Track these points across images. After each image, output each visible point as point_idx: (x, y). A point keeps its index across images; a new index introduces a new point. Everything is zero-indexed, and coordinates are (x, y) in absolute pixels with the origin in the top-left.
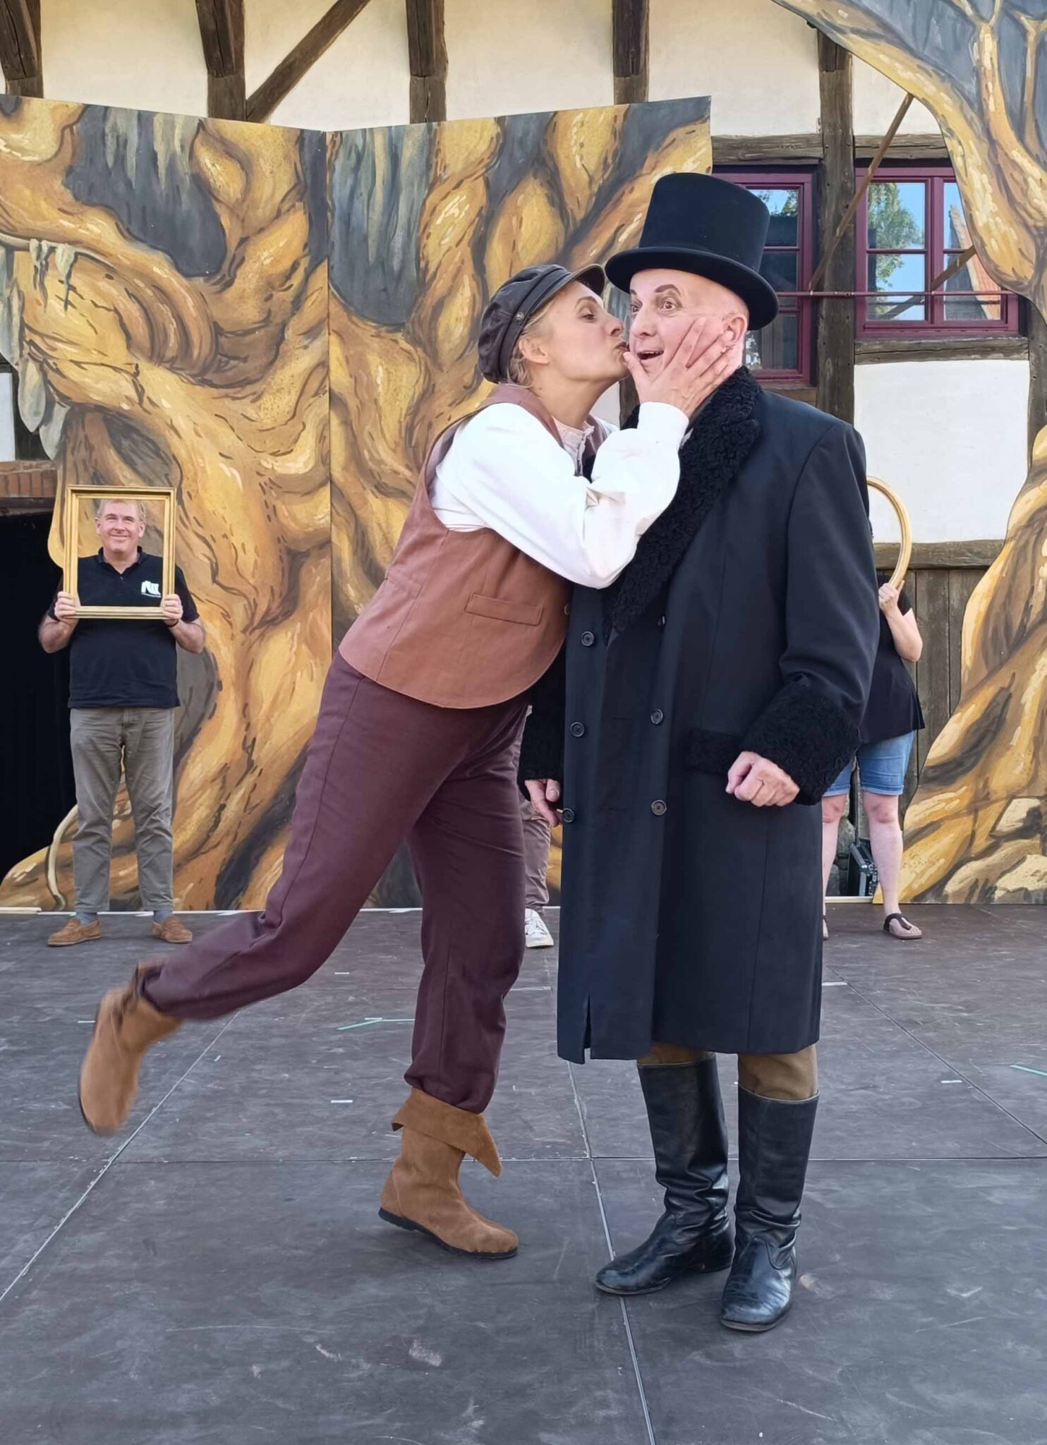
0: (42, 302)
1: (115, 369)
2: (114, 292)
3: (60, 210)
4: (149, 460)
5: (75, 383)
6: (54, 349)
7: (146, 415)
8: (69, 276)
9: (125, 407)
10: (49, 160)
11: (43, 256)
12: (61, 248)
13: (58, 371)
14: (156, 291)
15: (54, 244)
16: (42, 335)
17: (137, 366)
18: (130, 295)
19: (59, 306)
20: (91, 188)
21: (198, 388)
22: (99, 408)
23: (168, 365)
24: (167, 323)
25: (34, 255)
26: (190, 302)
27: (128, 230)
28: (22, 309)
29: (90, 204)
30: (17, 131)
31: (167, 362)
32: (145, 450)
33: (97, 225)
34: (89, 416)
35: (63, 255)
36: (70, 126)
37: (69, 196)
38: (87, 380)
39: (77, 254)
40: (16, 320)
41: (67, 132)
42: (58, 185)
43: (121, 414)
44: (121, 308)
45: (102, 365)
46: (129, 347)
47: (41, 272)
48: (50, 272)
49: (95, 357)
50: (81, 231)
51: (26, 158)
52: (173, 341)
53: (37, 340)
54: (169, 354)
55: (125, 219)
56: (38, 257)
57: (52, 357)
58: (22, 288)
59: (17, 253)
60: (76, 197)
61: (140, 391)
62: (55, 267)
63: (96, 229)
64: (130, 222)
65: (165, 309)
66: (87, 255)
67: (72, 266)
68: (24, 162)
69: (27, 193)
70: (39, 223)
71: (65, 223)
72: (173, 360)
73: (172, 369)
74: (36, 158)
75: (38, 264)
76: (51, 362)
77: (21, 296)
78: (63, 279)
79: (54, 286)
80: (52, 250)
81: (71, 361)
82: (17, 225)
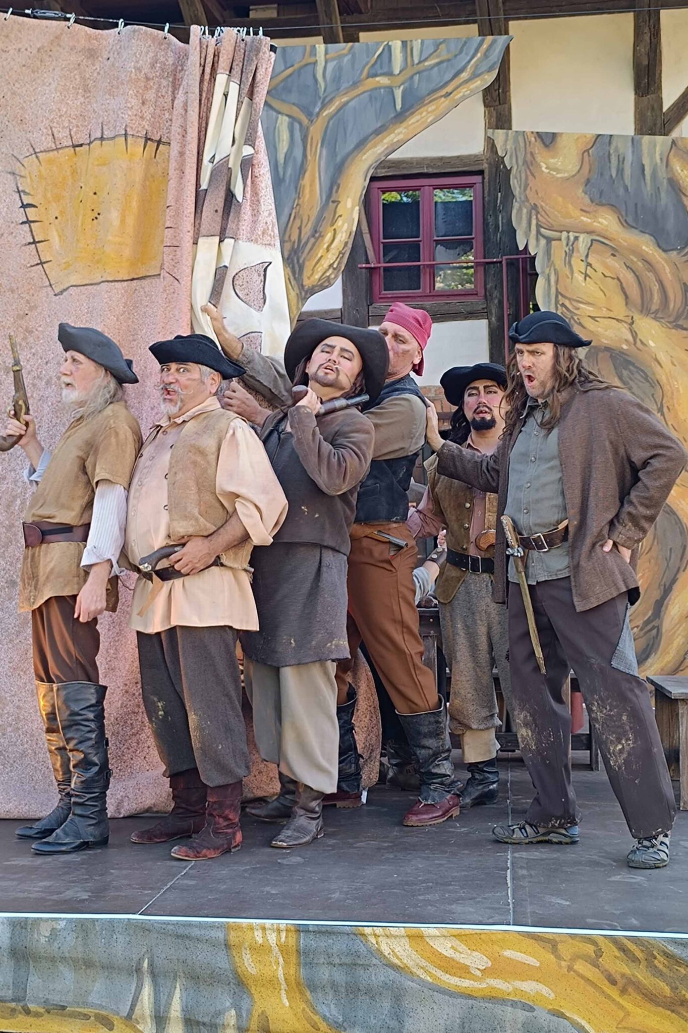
0: (570, 277)
1: (617, 320)
2: (617, 265)
3: (582, 210)
4: (641, 384)
5: (592, 332)
6: (578, 309)
7: (638, 351)
8: (587, 256)
9: (625, 347)
10: (574, 176)
11: (570, 244)
12: (582, 237)
13: (580, 324)
14: (645, 263)
15: (577, 235)
16: (569, 299)
17: (632, 318)
18: (628, 267)
19: (580, 278)
20: (601, 193)
21: (674, 331)
22: (607, 349)
23: (653, 316)
24: (652, 285)
25: (564, 242)
26: (667, 270)
27: (626, 221)
28: (557, 282)
29: (601, 204)
30: (553, 157)
31: (653, 313)
32: (639, 377)
33: (605, 219)
34: (601, 355)
35: (583, 241)
36: (588, 151)
37: (587, 200)
38: (599, 329)
39: (592, 240)
40: (553, 290)
41: (586, 154)
42: (580, 192)
43: (622, 353)
44: (621, 277)
45: (610, 318)
46: (627, 304)
47: (569, 254)
48: (575, 254)
49: (605, 312)
50: (595, 224)
51: (559, 176)
52: (656, 297)
53: (567, 303)
54: (654, 308)
55: (624, 213)
56: (567, 245)
57: (576, 315)
58: (557, 267)
59: (553, 242)
60: (592, 201)
61: (634, 335)
62: (578, 251)
63: (605, 223)
64: (627, 215)
65: (650, 275)
66: (599, 241)
67: (589, 249)
68: (558, 178)
69: (560, 199)
70: (568, 221)
71: (585, 219)
72: (656, 312)
73: (655, 318)
74: (566, 175)
75: (567, 249)
76: (576, 318)
77: (556, 273)
78: (584, 258)
79: (578, 265)
80: (576, 238)
81: (589, 316)
82: (553, 223)
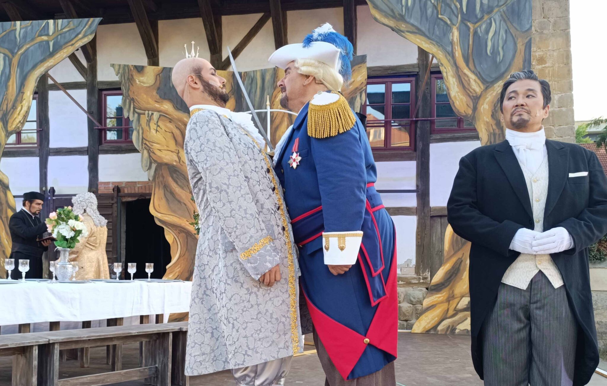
0: (149, 130)
1: (172, 151)
2: (172, 127)
3: (155, 101)
4: (182, 181)
5: (159, 156)
6: (152, 146)
7: (181, 166)
8: (157, 122)
9: (175, 163)
10: (152, 86)
11: (150, 116)
12: (155, 113)
13: (153, 153)
15: (153, 112)
16: (149, 141)
17: (179, 151)
18: (177, 128)
19: (154, 132)
20: (165, 94)
22: (166, 164)
25: (146, 115)
27: (176, 107)
28: (143, 133)
29: (165, 99)
30: (142, 77)
32: (181, 178)
33: (167, 105)
34: (163, 167)
35: (156, 115)
36: (159, 74)
37: (158, 97)
38: (163, 155)
39: (160, 115)
40: (141, 137)
41: (158, 76)
42: (155, 93)
43: (173, 166)
44: (174, 132)
45: (168, 150)
46: (176, 144)
47: (149, 121)
48: (152, 121)
49: (166, 148)
50: (162, 108)
51: (145, 85)
53: (147, 143)
55: (176, 104)
56: (148, 116)
57: (152, 148)
58: (143, 127)
59: (141, 116)
60: (160, 97)
61: (179, 158)
62: (153, 119)
63: (166, 107)
64: (177, 104)
66: (164, 115)
67: (158, 119)
68: (144, 86)
69: (145, 96)
70: (148, 106)
71: (157, 105)
74: (148, 85)
75: (148, 119)
76: (151, 150)
77: (142, 129)
78: (156, 123)
79: (153, 126)
80: (152, 114)
81: (158, 149)
82: (142, 107)
